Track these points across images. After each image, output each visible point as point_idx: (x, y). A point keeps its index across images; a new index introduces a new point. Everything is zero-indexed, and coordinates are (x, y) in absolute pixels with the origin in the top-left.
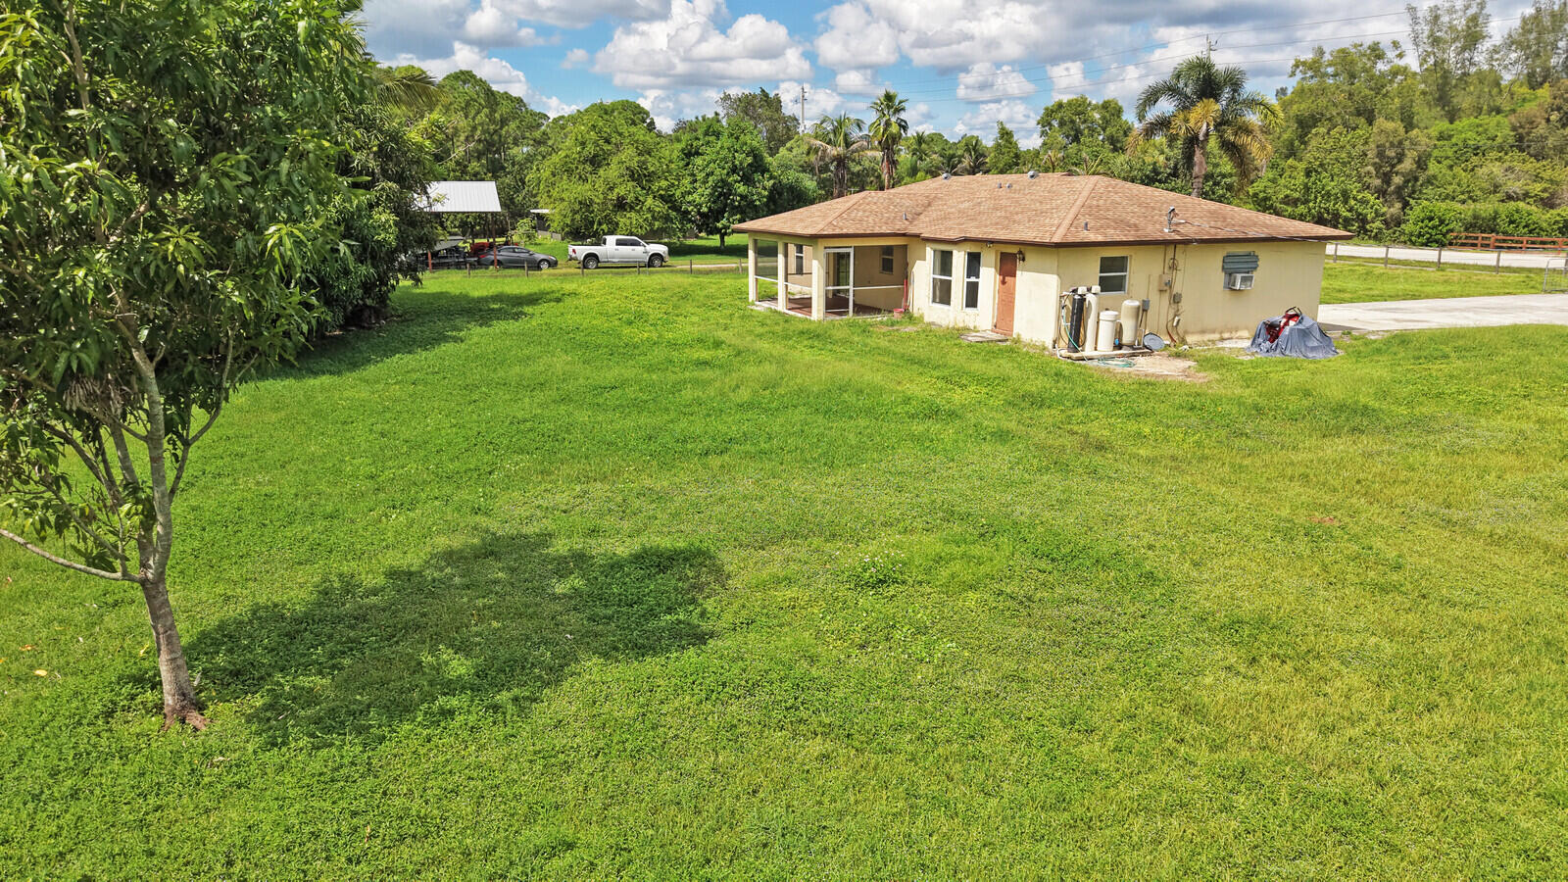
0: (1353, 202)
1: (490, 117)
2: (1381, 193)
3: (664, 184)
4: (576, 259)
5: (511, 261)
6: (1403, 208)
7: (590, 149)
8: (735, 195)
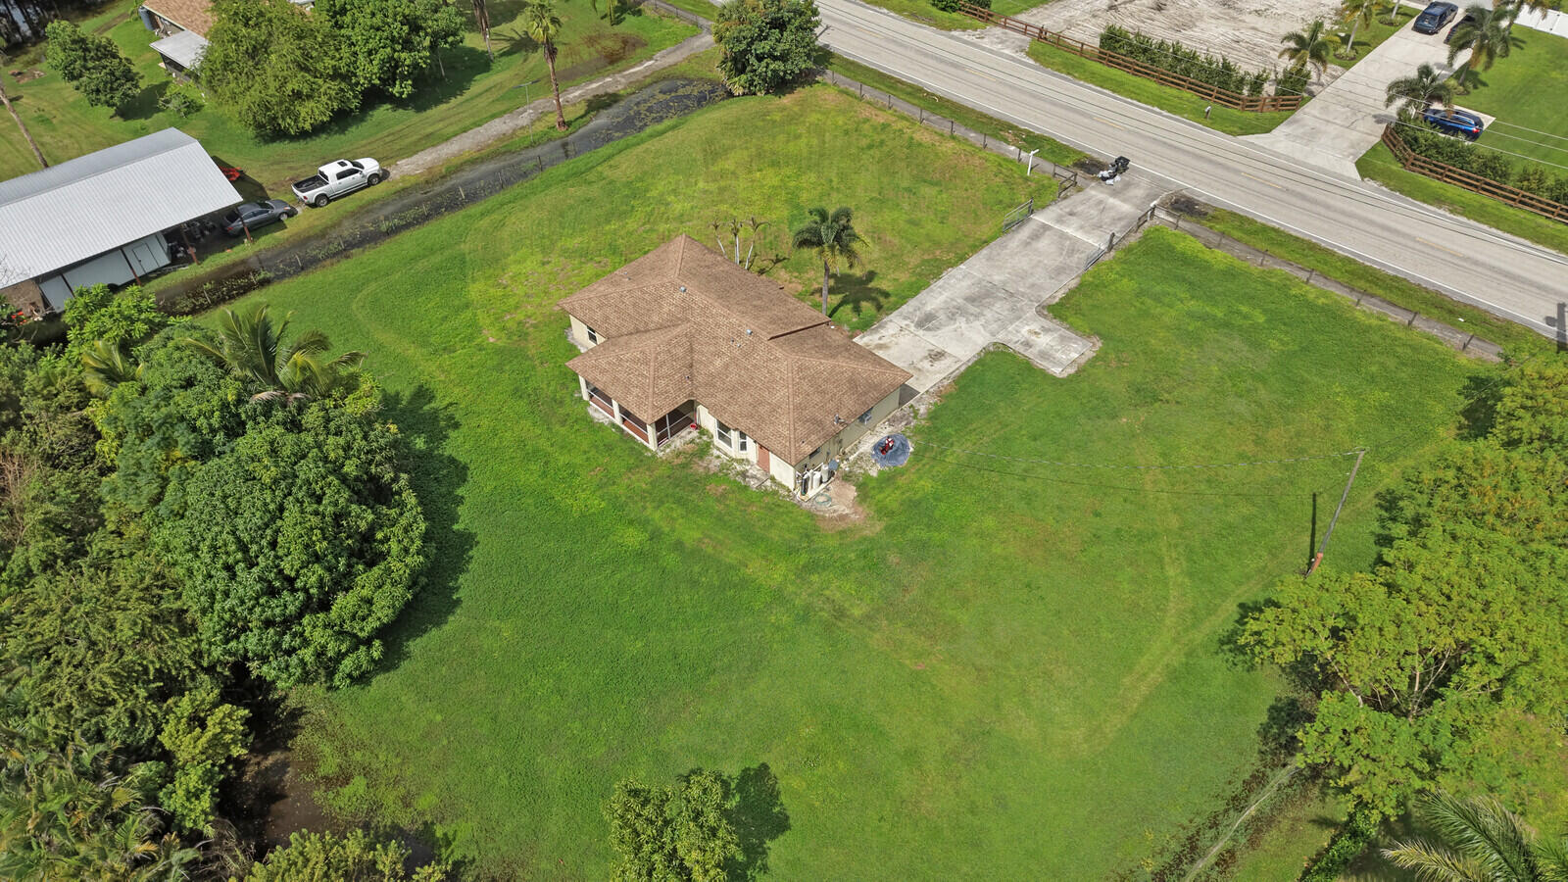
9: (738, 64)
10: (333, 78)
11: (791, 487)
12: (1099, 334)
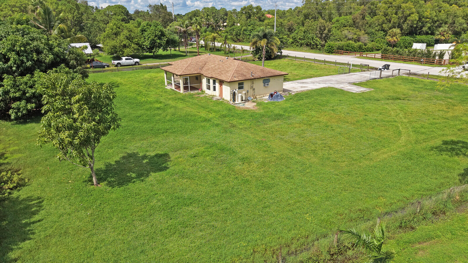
0: (314, 40)
1: (78, 13)
2: (320, 38)
3: (136, 40)
4: (114, 64)
5: (96, 66)
6: (325, 42)
7: (114, 31)
8: (157, 43)
11: (228, 100)
12: (372, 88)
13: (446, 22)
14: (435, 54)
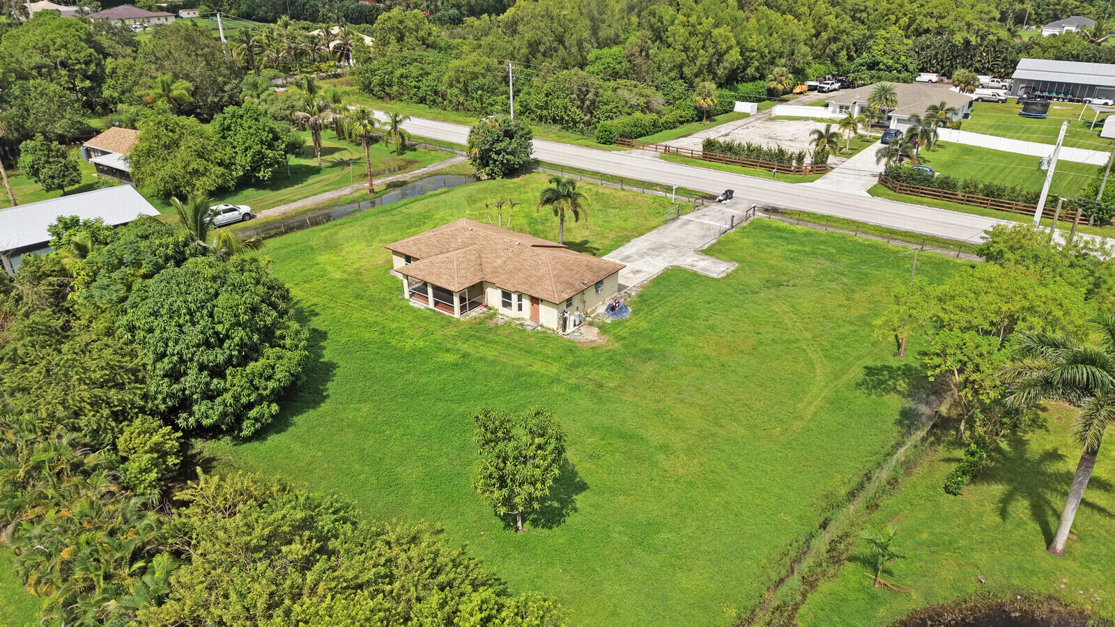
0: (569, 112)
2: (581, 108)
9: (484, 159)
10: (220, 164)
11: (555, 329)
12: (735, 260)
13: (782, 52)
14: (791, 156)
